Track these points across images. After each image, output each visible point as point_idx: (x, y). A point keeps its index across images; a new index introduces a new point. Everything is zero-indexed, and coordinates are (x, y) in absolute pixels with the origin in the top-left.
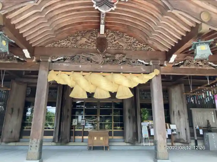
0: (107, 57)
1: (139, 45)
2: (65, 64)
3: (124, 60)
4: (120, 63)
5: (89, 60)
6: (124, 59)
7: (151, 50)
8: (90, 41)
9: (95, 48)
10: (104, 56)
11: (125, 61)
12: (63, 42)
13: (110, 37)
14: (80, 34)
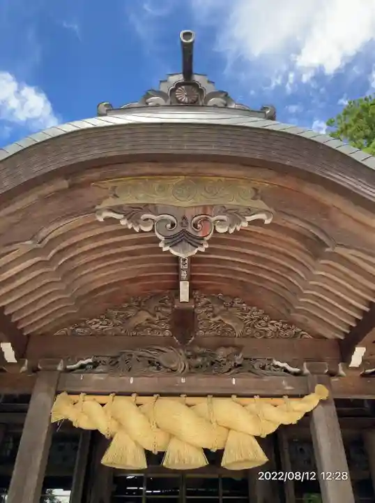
0: (195, 356)
1: (272, 324)
2: (95, 377)
3: (238, 363)
4: (230, 370)
5: (153, 365)
6: (238, 359)
7: (302, 335)
8: (158, 319)
9: (167, 333)
10: (189, 353)
11: (239, 365)
12: (96, 323)
13: (203, 307)
14: (134, 304)
